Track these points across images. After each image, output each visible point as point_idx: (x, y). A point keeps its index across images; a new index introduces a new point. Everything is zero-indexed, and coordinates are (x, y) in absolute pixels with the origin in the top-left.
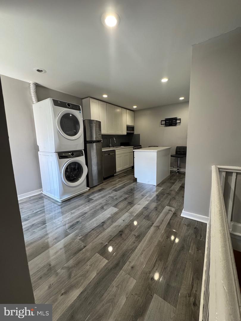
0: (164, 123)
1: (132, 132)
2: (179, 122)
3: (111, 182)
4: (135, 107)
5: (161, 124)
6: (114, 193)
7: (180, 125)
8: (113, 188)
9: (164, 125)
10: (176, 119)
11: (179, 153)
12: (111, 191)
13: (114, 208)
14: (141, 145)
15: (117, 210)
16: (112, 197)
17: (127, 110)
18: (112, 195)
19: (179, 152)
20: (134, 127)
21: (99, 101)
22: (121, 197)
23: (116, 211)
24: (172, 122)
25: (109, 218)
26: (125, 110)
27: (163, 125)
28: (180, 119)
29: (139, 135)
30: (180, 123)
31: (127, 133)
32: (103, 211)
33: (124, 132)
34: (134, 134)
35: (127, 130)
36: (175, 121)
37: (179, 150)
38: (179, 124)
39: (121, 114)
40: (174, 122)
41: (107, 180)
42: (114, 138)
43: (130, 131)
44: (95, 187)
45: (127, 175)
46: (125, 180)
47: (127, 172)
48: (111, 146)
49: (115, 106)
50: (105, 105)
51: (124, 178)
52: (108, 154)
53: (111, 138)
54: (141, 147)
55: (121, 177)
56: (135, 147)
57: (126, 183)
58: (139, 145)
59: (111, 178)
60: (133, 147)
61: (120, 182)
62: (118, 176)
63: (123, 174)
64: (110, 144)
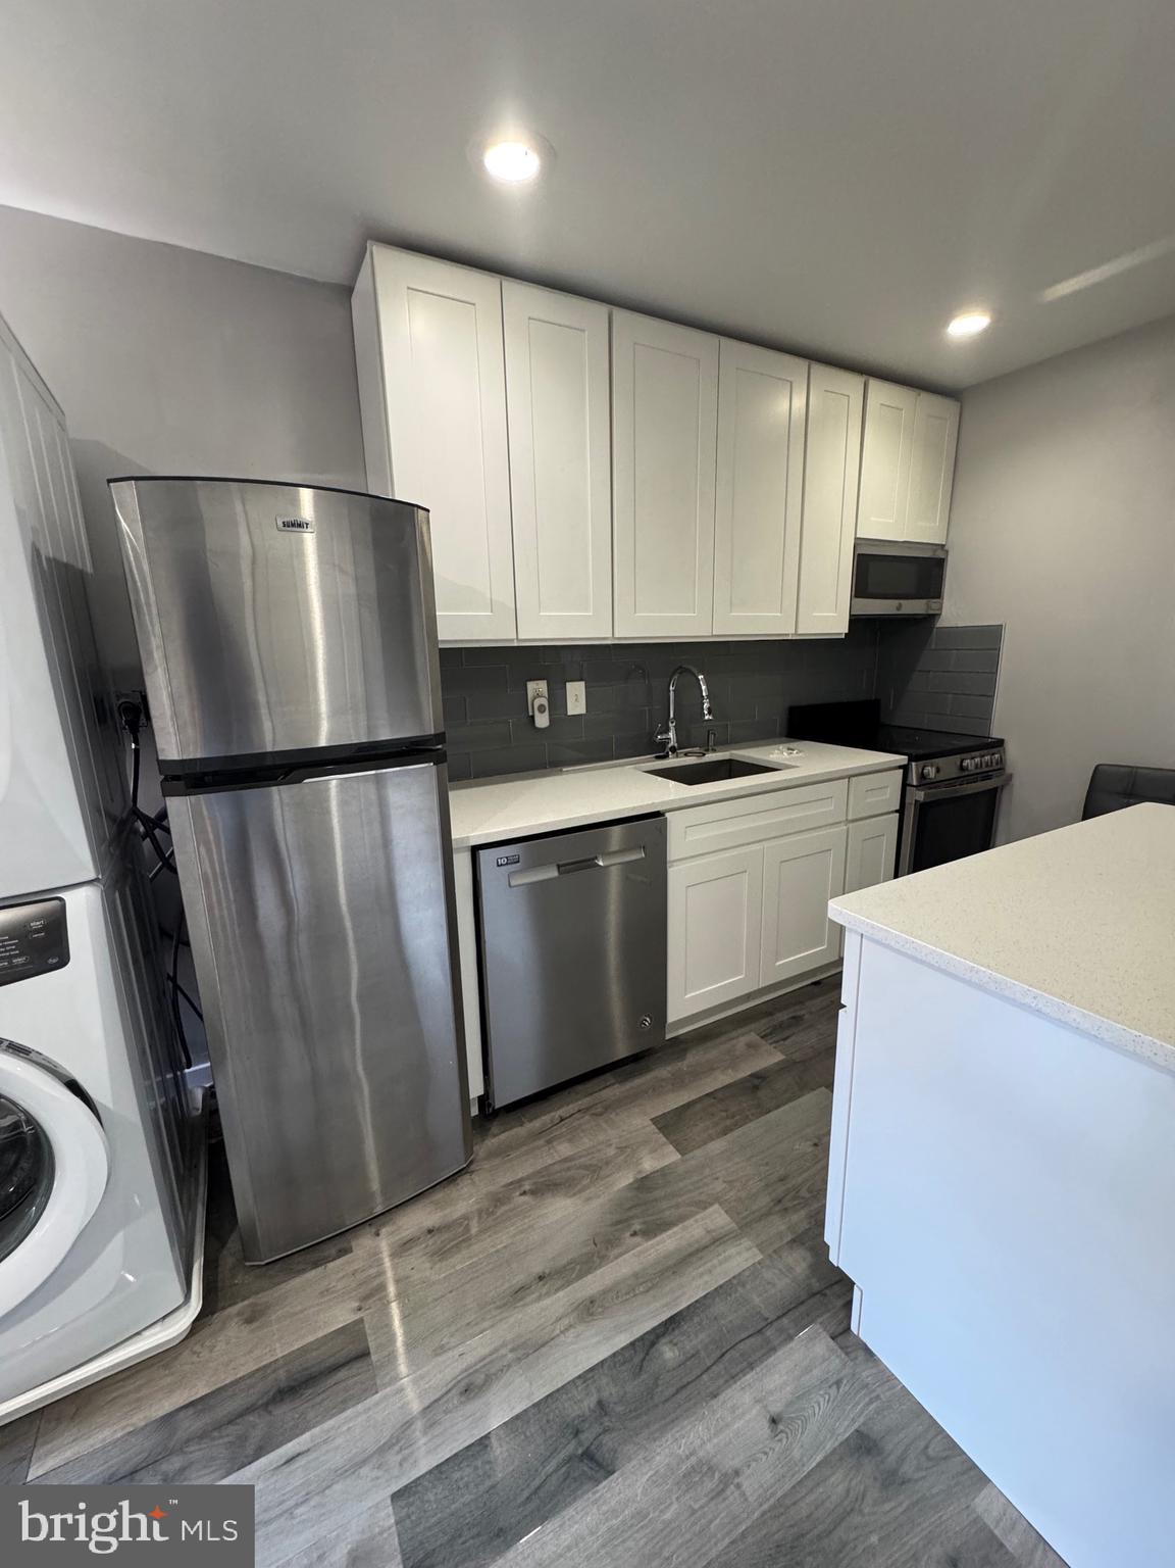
1: (914, 607)
14: (1000, 743)
17: (876, 386)
20: (940, 562)
21: (511, 288)
26: (852, 384)
29: (988, 639)
31: (855, 621)
33: (825, 614)
34: (942, 623)
35: (860, 589)
41: (537, 1124)
42: (700, 677)
43: (895, 603)
44: (316, 1265)
45: (782, 1068)
46: (719, 1186)
47: (797, 1020)
48: (673, 743)
49: (724, 341)
50: (587, 333)
51: (717, 1146)
52: (561, 863)
53: (674, 674)
54: (1001, 761)
55: (700, 1099)
56: (922, 776)
57: (693, 1288)
58: (978, 742)
59: (585, 1102)
60: (900, 767)
61: (635, 1234)
62: (693, 1058)
63: (753, 1037)
64: (667, 730)
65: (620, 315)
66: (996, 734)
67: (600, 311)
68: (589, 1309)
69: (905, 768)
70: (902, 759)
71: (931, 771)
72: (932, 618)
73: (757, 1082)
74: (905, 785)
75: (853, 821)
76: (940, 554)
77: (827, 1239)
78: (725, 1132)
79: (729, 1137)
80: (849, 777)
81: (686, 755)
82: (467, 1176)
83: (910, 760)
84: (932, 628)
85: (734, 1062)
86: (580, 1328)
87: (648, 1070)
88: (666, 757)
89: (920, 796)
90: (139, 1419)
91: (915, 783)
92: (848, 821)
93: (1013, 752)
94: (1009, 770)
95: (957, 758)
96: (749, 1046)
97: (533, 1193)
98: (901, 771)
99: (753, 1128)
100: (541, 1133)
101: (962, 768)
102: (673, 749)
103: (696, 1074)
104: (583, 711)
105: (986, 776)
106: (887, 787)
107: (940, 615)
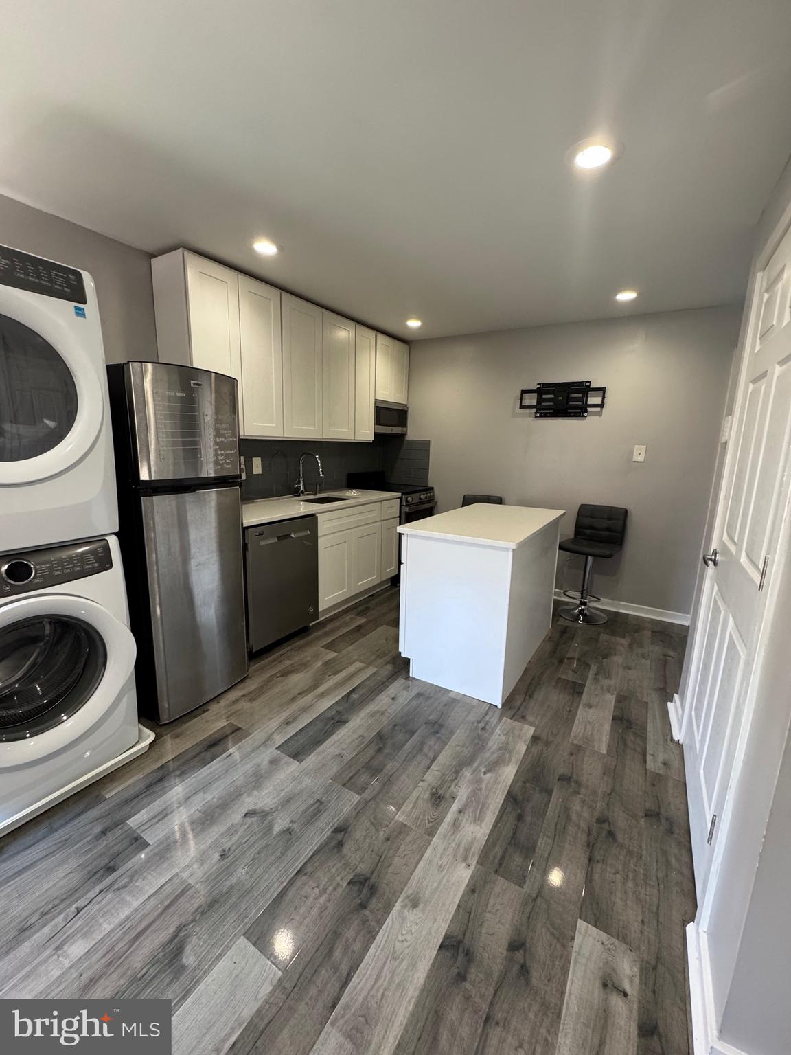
0: (534, 402)
1: (397, 430)
2: (598, 400)
3: (286, 673)
4: (414, 324)
5: (522, 407)
6: (281, 776)
7: (600, 414)
9: (534, 410)
10: (584, 388)
11: (588, 532)
12: (271, 752)
14: (432, 489)
16: (264, 816)
17: (380, 336)
18: (266, 797)
19: (591, 528)
20: (406, 412)
21: (242, 277)
22: (317, 810)
24: (568, 399)
26: (371, 334)
27: (527, 411)
28: (603, 389)
29: (426, 445)
30: (601, 406)
31: (376, 435)
33: (365, 431)
34: (407, 438)
35: (378, 422)
36: (580, 395)
37: (587, 521)
38: (598, 409)
39: (352, 350)
40: (576, 399)
41: (271, 658)
42: (317, 457)
43: (391, 428)
44: (195, 717)
45: (367, 623)
46: (356, 657)
47: (368, 608)
48: (302, 489)
49: (324, 311)
50: (272, 301)
51: (351, 648)
52: (279, 535)
53: (303, 455)
54: (433, 496)
55: (337, 638)
56: (407, 501)
57: (356, 682)
58: (424, 488)
59: (289, 648)
60: (398, 498)
61: (329, 676)
62: (328, 628)
63: (352, 616)
64: (299, 482)
65: (285, 295)
66: (430, 485)
67: (278, 292)
68: (322, 695)
69: (400, 498)
70: (399, 494)
71: (410, 499)
72: (403, 436)
73: (359, 628)
74: (401, 505)
75: (384, 520)
76: (405, 409)
77: (400, 650)
78: (352, 644)
79: (354, 645)
80: (381, 501)
81: (308, 494)
82: (248, 680)
83: (403, 494)
84: (404, 440)
85: (347, 624)
86: (322, 700)
87: (309, 635)
88: (299, 495)
89: (407, 509)
90: (148, 771)
91: (404, 504)
92: (381, 521)
93: (436, 491)
94: (436, 500)
95: (418, 494)
96: (351, 619)
97: (283, 676)
98: (399, 500)
99: (362, 640)
100: (274, 661)
101: (420, 499)
102: (303, 492)
103: (333, 631)
104: (260, 472)
105: (428, 502)
106: (394, 507)
107: (406, 434)
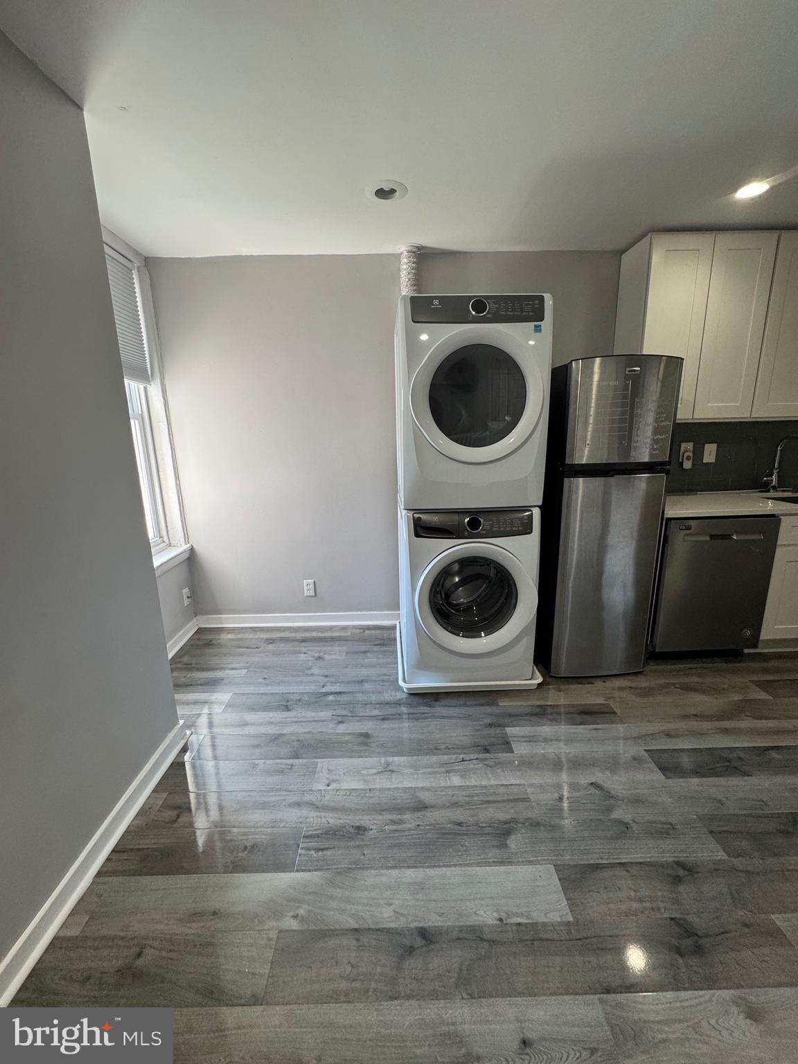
3: (688, 688)
6: (639, 776)
8: (669, 735)
12: (639, 750)
13: (555, 878)
15: (555, 917)
16: (608, 795)
18: (617, 783)
22: (666, 831)
23: (542, 919)
25: (473, 936)
32: (492, 854)
41: (676, 667)
48: (775, 484)
50: (763, 249)
52: (712, 534)
53: (782, 440)
61: (747, 716)
62: (768, 664)
67: (775, 234)
81: (783, 491)
87: (738, 662)
97: (683, 689)
100: (680, 670)
102: (773, 488)
104: (713, 461)
